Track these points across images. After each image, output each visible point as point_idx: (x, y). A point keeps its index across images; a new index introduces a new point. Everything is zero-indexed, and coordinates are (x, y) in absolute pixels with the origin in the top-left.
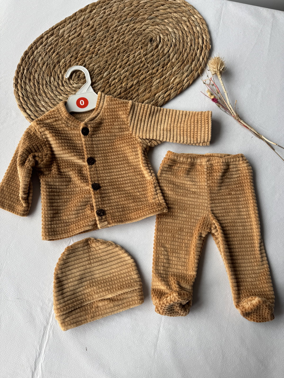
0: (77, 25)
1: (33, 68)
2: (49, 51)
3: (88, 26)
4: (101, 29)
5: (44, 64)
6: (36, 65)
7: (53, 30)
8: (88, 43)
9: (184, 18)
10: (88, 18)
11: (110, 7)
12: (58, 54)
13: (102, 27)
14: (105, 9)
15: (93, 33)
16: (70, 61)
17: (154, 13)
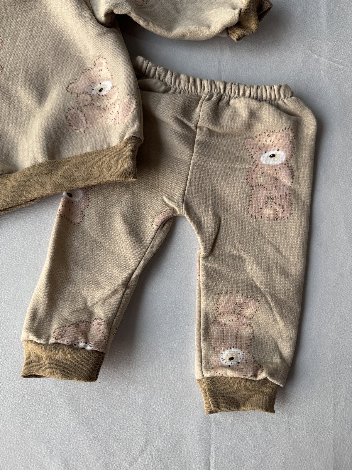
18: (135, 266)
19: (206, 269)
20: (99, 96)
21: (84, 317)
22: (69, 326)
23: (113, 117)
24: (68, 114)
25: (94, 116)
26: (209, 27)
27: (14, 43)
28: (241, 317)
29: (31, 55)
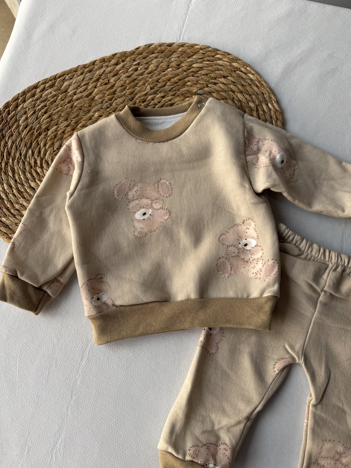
0: (92, 79)
1: (9, 130)
2: (40, 110)
3: (105, 84)
4: (124, 92)
5: (26, 127)
6: (14, 127)
7: (55, 79)
8: (99, 110)
9: (251, 104)
10: (110, 72)
11: (147, 63)
12: (50, 116)
13: (126, 91)
14: (138, 64)
15: (110, 97)
16: (63, 132)
17: (207, 86)
18: (258, 403)
19: (315, 415)
20: (243, 250)
21: (213, 440)
22: (202, 447)
23: (255, 271)
24: (219, 262)
25: (238, 265)
26: (343, 211)
27: (181, 193)
28: (338, 463)
29: (194, 205)
